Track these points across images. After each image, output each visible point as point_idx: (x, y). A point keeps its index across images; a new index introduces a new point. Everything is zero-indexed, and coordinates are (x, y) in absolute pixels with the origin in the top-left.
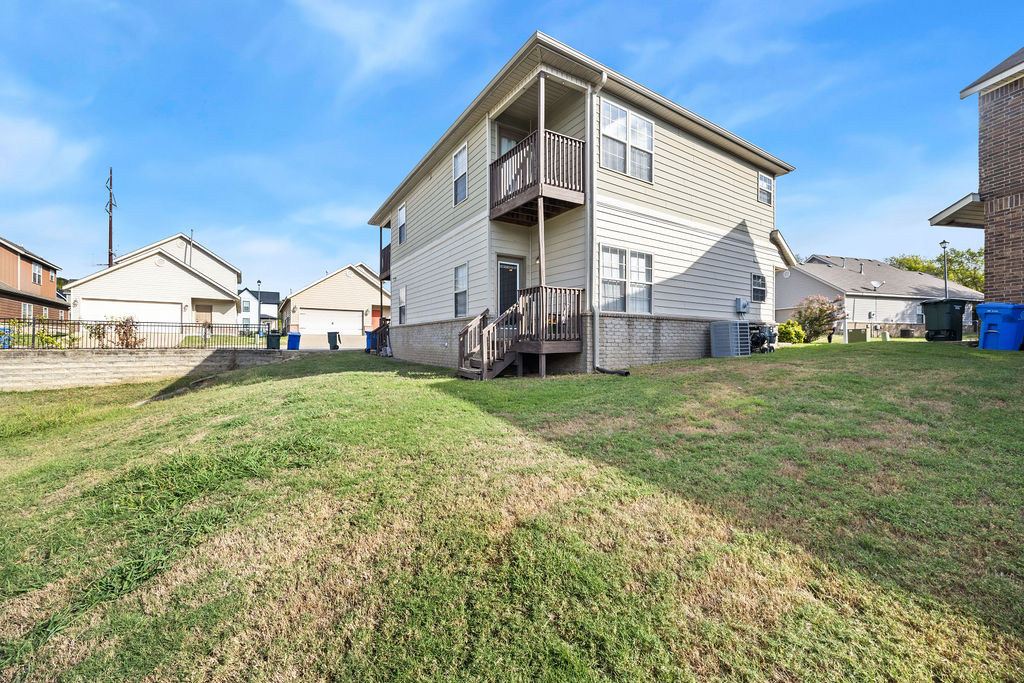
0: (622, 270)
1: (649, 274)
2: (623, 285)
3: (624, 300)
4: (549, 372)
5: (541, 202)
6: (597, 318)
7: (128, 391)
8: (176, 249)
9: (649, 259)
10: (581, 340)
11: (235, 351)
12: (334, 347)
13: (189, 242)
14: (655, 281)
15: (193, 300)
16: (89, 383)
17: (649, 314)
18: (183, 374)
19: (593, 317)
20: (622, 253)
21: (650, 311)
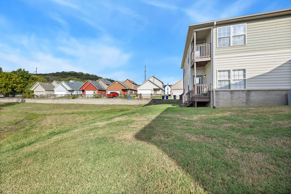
0: (229, 76)
1: (244, 76)
2: (229, 81)
3: (230, 85)
4: (197, 107)
5: (195, 64)
6: (214, 92)
7: (139, 106)
8: (152, 79)
9: (244, 70)
10: (210, 98)
11: (155, 99)
12: (175, 98)
13: (154, 77)
14: (247, 77)
15: (154, 89)
16: (136, 104)
17: (245, 89)
18: (147, 103)
19: (213, 91)
20: (229, 71)
21: (245, 88)
